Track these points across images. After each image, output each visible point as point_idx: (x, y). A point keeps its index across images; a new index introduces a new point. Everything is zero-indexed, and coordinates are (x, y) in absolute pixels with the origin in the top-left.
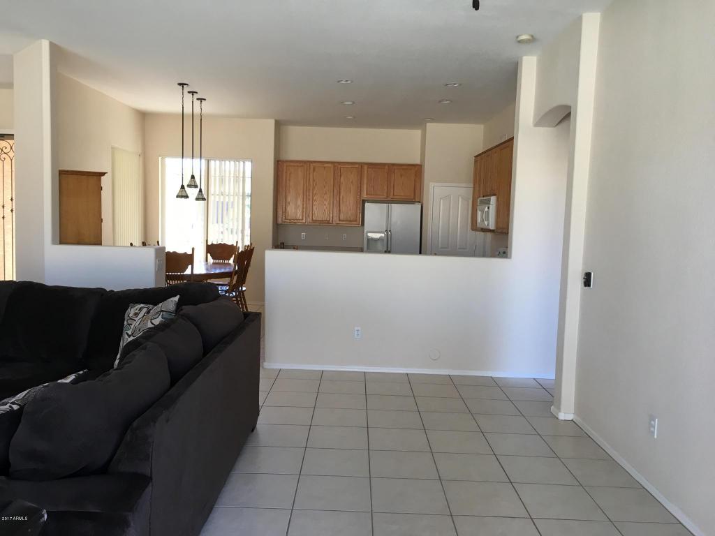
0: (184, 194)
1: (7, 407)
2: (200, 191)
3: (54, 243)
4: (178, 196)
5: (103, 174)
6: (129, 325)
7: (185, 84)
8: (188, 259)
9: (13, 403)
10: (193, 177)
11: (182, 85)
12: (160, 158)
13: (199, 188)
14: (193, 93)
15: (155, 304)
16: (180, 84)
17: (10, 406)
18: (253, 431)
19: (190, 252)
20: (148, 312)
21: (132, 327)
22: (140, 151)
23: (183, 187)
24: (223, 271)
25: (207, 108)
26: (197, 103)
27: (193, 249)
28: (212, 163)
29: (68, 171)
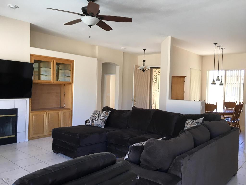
0: (214, 83)
1: (142, 144)
2: (221, 82)
3: (169, 99)
4: (212, 84)
5: (185, 77)
6: (186, 126)
7: (216, 44)
8: (215, 107)
9: (144, 143)
10: (218, 77)
11: (215, 44)
12: (207, 71)
13: (221, 81)
14: (219, 46)
15: (196, 120)
16: (214, 44)
17: (143, 144)
18: (234, 176)
19: (215, 104)
20: (193, 123)
21: (187, 127)
22: (200, 69)
23: (214, 80)
24: (229, 112)
25: (225, 51)
26: (221, 50)
27: (217, 103)
28: (227, 72)
29: (174, 76)
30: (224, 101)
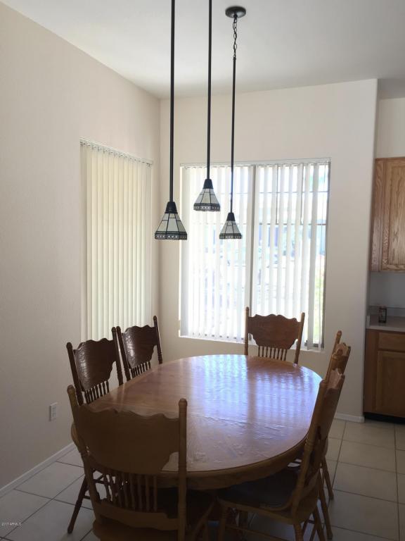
2: (231, 217)
12: (181, 168)
28: (261, 171)
30: (248, 310)
